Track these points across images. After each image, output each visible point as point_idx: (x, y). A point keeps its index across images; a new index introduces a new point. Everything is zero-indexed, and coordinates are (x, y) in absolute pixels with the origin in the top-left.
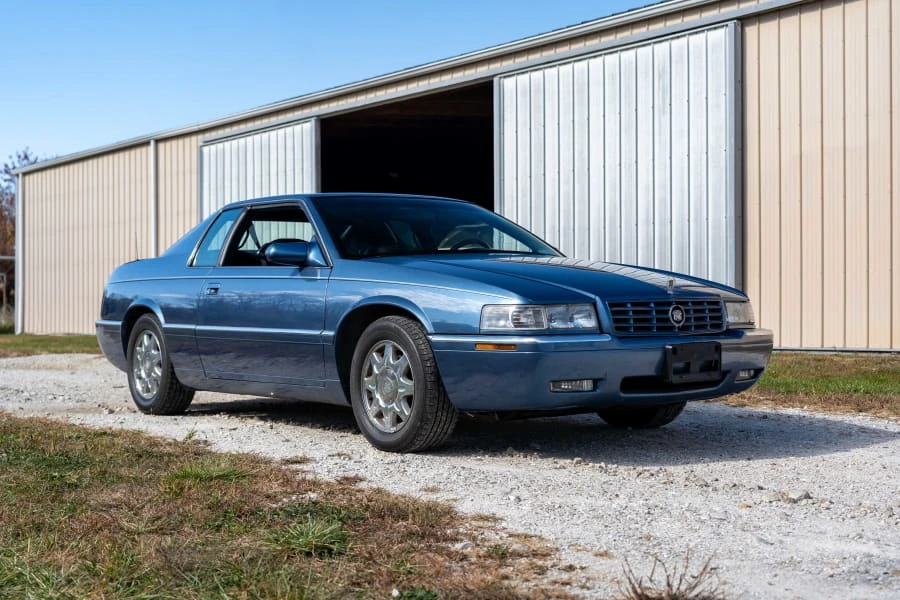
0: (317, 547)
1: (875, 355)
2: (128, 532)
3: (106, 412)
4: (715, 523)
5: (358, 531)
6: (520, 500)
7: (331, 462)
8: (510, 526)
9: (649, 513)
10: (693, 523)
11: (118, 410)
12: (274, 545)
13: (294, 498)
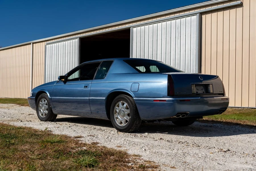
0: (89, 164)
1: (237, 108)
2: (31, 159)
3: (20, 121)
4: (203, 158)
5: (100, 159)
6: (146, 150)
7: (88, 138)
8: (144, 158)
9: (184, 155)
10: (197, 158)
11: (23, 121)
12: (76, 163)
13: (79, 149)
